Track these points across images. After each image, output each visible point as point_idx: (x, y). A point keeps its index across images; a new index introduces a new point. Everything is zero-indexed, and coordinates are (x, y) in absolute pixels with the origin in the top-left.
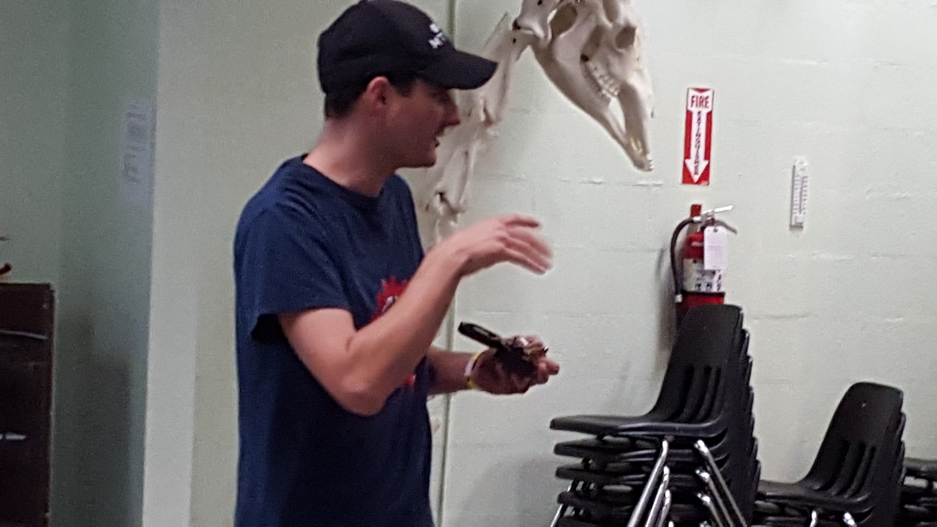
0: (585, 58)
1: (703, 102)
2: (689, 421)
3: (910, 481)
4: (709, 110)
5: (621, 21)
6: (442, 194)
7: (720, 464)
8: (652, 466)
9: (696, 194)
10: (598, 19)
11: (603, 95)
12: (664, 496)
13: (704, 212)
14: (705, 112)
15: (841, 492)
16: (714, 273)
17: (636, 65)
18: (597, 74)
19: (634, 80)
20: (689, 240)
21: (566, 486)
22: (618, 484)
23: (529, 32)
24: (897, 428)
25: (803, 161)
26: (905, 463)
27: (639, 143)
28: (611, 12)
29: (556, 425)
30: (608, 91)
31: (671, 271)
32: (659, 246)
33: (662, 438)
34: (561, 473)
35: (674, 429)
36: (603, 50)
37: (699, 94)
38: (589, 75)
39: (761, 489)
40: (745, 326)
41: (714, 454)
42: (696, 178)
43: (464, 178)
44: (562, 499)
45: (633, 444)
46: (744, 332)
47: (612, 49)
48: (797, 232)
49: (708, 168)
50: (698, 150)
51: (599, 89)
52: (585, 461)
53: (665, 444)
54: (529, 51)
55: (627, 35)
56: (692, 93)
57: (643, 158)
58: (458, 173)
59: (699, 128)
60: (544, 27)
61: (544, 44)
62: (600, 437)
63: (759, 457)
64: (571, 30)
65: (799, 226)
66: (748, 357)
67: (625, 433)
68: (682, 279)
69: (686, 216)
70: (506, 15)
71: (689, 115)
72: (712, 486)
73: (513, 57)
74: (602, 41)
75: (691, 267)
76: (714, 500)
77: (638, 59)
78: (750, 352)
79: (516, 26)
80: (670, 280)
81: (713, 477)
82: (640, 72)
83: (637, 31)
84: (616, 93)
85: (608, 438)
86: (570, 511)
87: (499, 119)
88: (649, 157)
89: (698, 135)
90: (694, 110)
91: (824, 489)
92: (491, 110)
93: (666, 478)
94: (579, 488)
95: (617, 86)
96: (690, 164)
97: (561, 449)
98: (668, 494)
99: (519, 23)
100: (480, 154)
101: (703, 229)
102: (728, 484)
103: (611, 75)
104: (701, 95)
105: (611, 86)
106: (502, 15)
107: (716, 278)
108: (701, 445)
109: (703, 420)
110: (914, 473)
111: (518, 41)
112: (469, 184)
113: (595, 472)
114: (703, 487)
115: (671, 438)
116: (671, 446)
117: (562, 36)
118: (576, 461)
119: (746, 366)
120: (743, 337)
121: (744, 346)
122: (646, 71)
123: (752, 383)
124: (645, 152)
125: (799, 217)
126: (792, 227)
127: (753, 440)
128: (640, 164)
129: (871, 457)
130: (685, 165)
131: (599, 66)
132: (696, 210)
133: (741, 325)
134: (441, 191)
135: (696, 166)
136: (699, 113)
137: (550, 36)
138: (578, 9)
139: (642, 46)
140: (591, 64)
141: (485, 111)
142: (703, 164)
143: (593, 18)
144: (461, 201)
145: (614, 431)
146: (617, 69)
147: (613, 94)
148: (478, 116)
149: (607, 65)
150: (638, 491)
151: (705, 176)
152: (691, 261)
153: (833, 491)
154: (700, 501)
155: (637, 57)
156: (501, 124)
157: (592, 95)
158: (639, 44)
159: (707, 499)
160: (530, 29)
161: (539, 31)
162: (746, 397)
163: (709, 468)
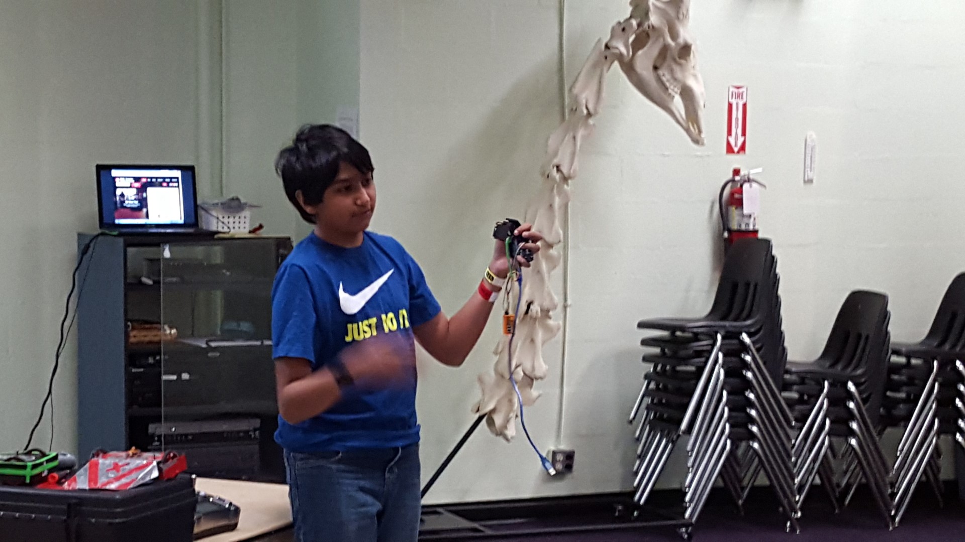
0: (656, 68)
1: (739, 96)
2: (736, 320)
3: (894, 359)
4: (744, 101)
5: (681, 41)
6: (558, 167)
7: (758, 350)
8: (710, 352)
9: (736, 161)
10: (664, 40)
11: (670, 94)
12: (719, 373)
13: (742, 173)
14: (741, 103)
15: (846, 367)
16: (750, 216)
17: (692, 71)
18: (664, 79)
19: (691, 82)
20: (732, 194)
21: (650, 367)
22: (686, 365)
23: (617, 51)
24: (884, 321)
25: (812, 135)
26: (890, 346)
27: (695, 126)
28: (674, 35)
29: (642, 325)
30: (673, 90)
31: (720, 216)
32: (711, 199)
33: (716, 333)
34: (646, 359)
35: (724, 327)
36: (669, 60)
37: (736, 90)
38: (659, 80)
39: (788, 366)
40: (774, 252)
41: (754, 343)
42: (736, 149)
43: (573, 154)
44: (647, 377)
45: (696, 337)
46: (773, 257)
47: (675, 60)
48: (809, 186)
49: (744, 143)
50: (737, 129)
51: (667, 89)
52: (663, 350)
53: (719, 337)
54: (616, 64)
55: (686, 50)
56: (732, 89)
57: (698, 137)
58: (568, 151)
59: (737, 114)
60: (626, 46)
61: (627, 60)
62: (673, 333)
63: (786, 344)
64: (645, 48)
65: (810, 181)
66: (776, 275)
67: (690, 330)
68: (728, 220)
69: (730, 176)
70: (599, 40)
71: (730, 106)
72: (753, 365)
73: (605, 68)
74: (669, 56)
75: (734, 212)
76: (755, 375)
77: (693, 67)
78: (778, 271)
79: (607, 47)
80: (719, 223)
81: (754, 358)
82: (695, 76)
83: (693, 48)
84: (679, 92)
85: (678, 333)
86: (652, 386)
87: (596, 112)
88: (703, 135)
89: (737, 119)
90: (734, 102)
91: (833, 365)
92: (591, 107)
93: (720, 361)
94: (659, 368)
95: (679, 86)
96: (732, 140)
97: (645, 342)
98: (722, 372)
99: (609, 44)
100: (584, 138)
101: (741, 186)
102: (765, 363)
103: (675, 79)
104: (738, 91)
105: (675, 87)
106: (596, 40)
107: (752, 219)
108: (745, 337)
109: (745, 320)
110: (897, 353)
111: (608, 58)
112: (576, 159)
113: (670, 357)
114: (746, 366)
115: (723, 332)
116: (723, 338)
117: (640, 52)
118: (656, 350)
119: (774, 281)
120: (772, 261)
121: (774, 267)
122: (699, 76)
123: (780, 292)
124: (700, 132)
125: (810, 174)
126: (805, 182)
127: (781, 333)
128: (697, 141)
129: (866, 343)
131: (666, 73)
132: (736, 172)
133: (771, 252)
134: (558, 164)
135: (736, 141)
136: (737, 104)
137: (631, 53)
138: (650, 33)
139: (696, 58)
140: (660, 72)
141: (587, 108)
142: (741, 140)
143: (662, 40)
144: (572, 171)
145: (683, 329)
146: (679, 75)
147: (676, 93)
148: (583, 112)
149: (672, 71)
150: (700, 370)
151: (743, 148)
152: (733, 208)
153: (839, 367)
154: (745, 377)
155: (692, 65)
156: (598, 116)
157: (663, 94)
158: (694, 56)
159: (749, 375)
160: (617, 48)
161: (623, 50)
162: (776, 303)
163: (750, 353)
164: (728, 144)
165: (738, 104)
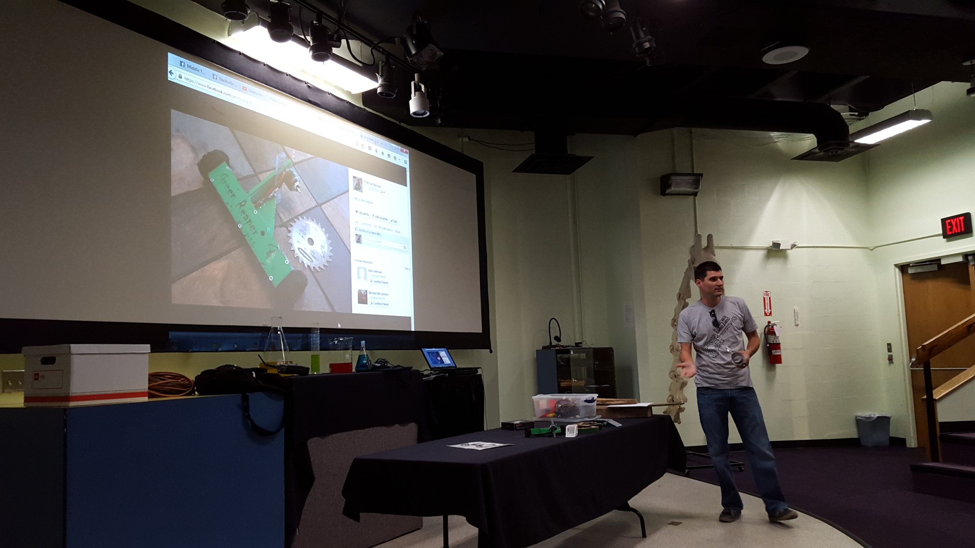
1: (767, 295)
9: (768, 318)
13: (772, 322)
14: (768, 297)
20: (769, 330)
25: (796, 308)
31: (765, 339)
42: (768, 314)
48: (798, 327)
50: (768, 307)
56: (764, 292)
59: (767, 301)
65: (798, 325)
68: (768, 340)
69: (767, 324)
71: (764, 298)
75: (770, 337)
89: (767, 303)
90: (766, 297)
96: (766, 311)
101: (772, 327)
104: (767, 293)
107: (778, 339)
125: (798, 323)
126: (796, 325)
130: (765, 311)
132: (769, 322)
135: (768, 311)
142: (770, 311)
151: (771, 314)
152: (770, 335)
164: (765, 312)
165: (767, 298)
